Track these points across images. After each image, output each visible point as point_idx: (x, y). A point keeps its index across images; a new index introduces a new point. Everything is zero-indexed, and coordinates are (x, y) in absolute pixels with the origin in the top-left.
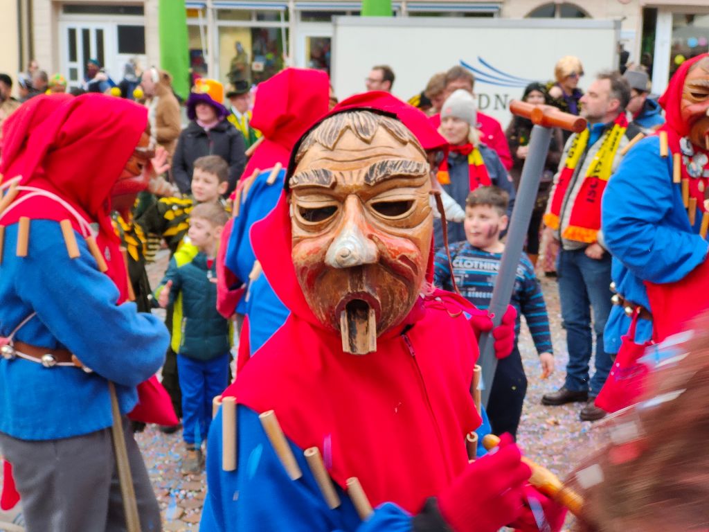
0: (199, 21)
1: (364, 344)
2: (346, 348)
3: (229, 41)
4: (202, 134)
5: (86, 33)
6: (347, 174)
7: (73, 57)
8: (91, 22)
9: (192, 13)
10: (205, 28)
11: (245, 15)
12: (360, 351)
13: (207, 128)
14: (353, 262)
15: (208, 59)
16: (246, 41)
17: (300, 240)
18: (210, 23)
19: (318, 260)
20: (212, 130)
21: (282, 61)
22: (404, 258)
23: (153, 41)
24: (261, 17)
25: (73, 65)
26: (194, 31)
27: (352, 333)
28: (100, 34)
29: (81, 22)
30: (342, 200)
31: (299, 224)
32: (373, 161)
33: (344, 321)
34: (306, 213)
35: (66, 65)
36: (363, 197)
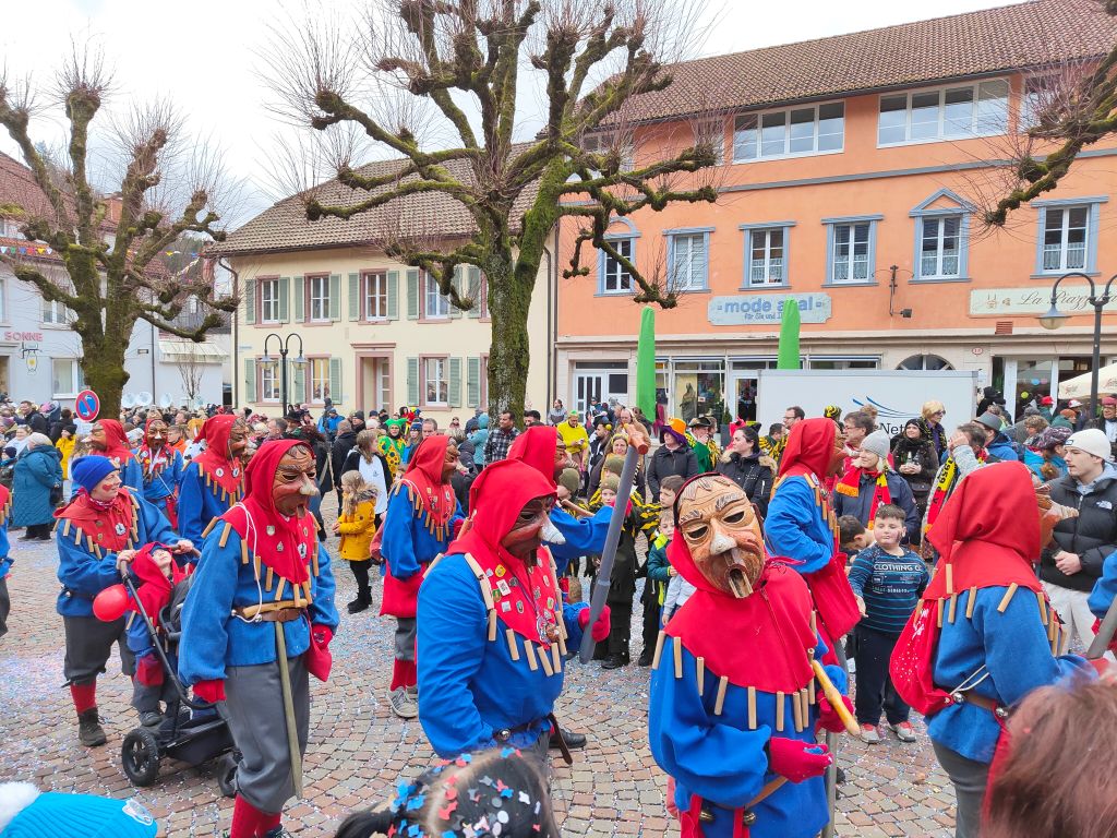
0: (664, 371)
1: (746, 590)
2: (737, 596)
3: (683, 383)
4: (668, 455)
5: (590, 380)
6: (706, 509)
7: (581, 396)
8: (593, 373)
9: (659, 366)
10: (667, 375)
11: (696, 366)
12: (745, 595)
13: (672, 449)
14: (725, 549)
15: (668, 395)
16: (694, 383)
17: (694, 550)
18: (670, 371)
19: (707, 555)
20: (675, 452)
21: (720, 395)
22: (749, 541)
23: (632, 385)
24: (704, 367)
25: (581, 400)
26: (659, 377)
27: (738, 588)
28: (598, 380)
29: (586, 373)
30: (708, 522)
31: (691, 542)
32: (716, 499)
33: (731, 583)
34: (692, 535)
35: (576, 400)
36: (718, 517)
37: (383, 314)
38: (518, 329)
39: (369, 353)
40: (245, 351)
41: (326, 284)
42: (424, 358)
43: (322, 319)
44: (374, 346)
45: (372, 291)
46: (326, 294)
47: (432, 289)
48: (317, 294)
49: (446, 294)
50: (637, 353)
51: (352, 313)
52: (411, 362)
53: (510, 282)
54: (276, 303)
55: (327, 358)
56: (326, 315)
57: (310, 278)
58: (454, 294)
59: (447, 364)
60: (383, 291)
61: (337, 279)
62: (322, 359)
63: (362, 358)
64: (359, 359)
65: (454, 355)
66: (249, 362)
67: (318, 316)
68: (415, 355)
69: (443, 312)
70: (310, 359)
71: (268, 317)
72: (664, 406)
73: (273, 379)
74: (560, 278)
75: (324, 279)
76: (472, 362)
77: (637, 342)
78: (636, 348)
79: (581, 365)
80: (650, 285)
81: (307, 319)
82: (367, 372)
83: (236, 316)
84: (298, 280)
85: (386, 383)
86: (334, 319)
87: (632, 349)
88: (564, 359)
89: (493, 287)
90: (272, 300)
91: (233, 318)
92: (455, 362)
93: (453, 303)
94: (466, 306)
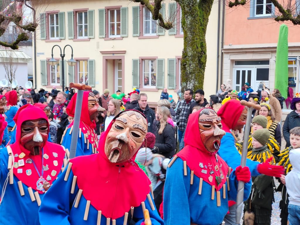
0: (293, 66)
1: (114, 160)
5: (244, 72)
6: (129, 123)
7: (238, 82)
8: (246, 68)
9: (290, 62)
10: (296, 68)
15: (296, 82)
18: (298, 66)
22: (132, 146)
23: (272, 75)
25: (238, 85)
26: (290, 70)
27: (112, 157)
28: (250, 72)
29: (242, 68)
32: (136, 123)
33: (112, 153)
34: (116, 126)
35: (235, 85)
36: (130, 129)
37: (118, 33)
38: (200, 40)
39: (111, 57)
40: (41, 56)
41: (86, 16)
42: (142, 60)
43: (84, 37)
44: (113, 53)
45: (112, 20)
46: (86, 22)
47: (147, 17)
48: (81, 21)
49: (156, 19)
50: (276, 55)
51: (101, 33)
52: (135, 62)
53: (196, 10)
54: (57, 28)
55: (87, 60)
56: (86, 35)
57: (76, 12)
58: (161, 19)
59: (156, 63)
60: (119, 20)
61: (92, 12)
62: (84, 60)
63: (107, 60)
64: (105, 61)
65: (160, 57)
66: (42, 62)
67: (82, 35)
68: (137, 58)
69: (154, 31)
70: (77, 60)
71: (53, 36)
72: (293, 88)
73: (56, 72)
74: (227, 7)
75: (85, 13)
76: (171, 61)
77: (276, 48)
78: (275, 51)
79: (238, 63)
80: (285, 10)
81: (75, 37)
82: (110, 68)
83: (35, 34)
84: (69, 14)
85: (120, 74)
86: (91, 37)
87: (272, 52)
88: (227, 59)
89: (185, 13)
90: (55, 26)
91: (33, 35)
92: (161, 62)
93: (160, 25)
94: (168, 27)
